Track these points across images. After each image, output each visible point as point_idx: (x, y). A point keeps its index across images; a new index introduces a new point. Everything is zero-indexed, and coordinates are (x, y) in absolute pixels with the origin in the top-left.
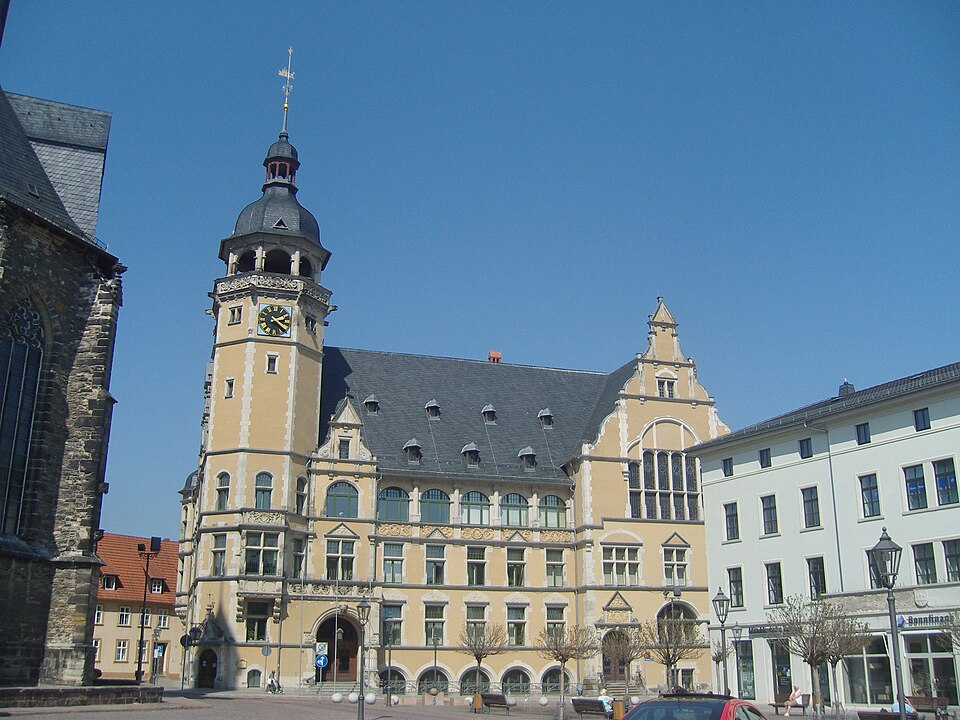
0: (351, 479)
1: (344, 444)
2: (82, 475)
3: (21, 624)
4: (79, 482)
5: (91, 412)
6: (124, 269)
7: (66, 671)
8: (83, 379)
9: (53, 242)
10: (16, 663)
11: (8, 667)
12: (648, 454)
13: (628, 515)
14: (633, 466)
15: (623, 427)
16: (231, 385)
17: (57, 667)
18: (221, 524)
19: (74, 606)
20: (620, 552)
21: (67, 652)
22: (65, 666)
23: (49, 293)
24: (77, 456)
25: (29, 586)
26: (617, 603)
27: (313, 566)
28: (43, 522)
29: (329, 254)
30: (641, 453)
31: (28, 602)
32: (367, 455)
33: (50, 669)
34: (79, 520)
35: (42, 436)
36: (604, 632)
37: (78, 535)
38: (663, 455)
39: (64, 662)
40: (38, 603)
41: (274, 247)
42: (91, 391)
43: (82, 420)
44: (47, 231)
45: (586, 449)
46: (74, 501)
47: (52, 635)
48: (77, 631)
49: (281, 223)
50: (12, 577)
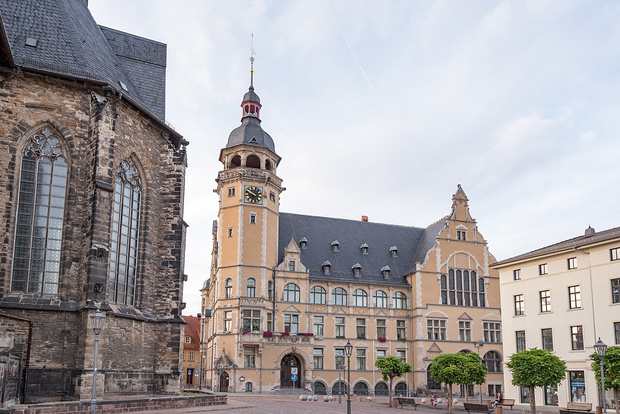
0: (296, 282)
1: (292, 263)
2: (171, 270)
3: (140, 360)
4: (169, 274)
5: (174, 231)
6: (187, 143)
7: (168, 386)
8: (167, 211)
9: (142, 122)
10: (139, 383)
11: (134, 384)
12: (451, 270)
13: (441, 303)
14: (444, 276)
15: (438, 256)
16: (231, 230)
17: (163, 384)
18: (229, 305)
19: (171, 348)
20: (436, 322)
21: (168, 375)
22: (167, 384)
23: (142, 155)
24: (167, 258)
25: (143, 337)
26: (435, 349)
27: (277, 328)
28: (149, 298)
29: (280, 159)
30: (448, 270)
31: (143, 346)
32: (304, 269)
33: (158, 386)
34: (171, 297)
35: (144, 246)
36: (428, 364)
37: (171, 306)
38: (459, 271)
39: (167, 381)
40: (149, 347)
41: (251, 153)
42: (173, 219)
43: (169, 236)
44: (138, 113)
45: (419, 267)
46: (167, 285)
47: (158, 365)
48: (173, 363)
49: (254, 139)
50: (133, 331)
